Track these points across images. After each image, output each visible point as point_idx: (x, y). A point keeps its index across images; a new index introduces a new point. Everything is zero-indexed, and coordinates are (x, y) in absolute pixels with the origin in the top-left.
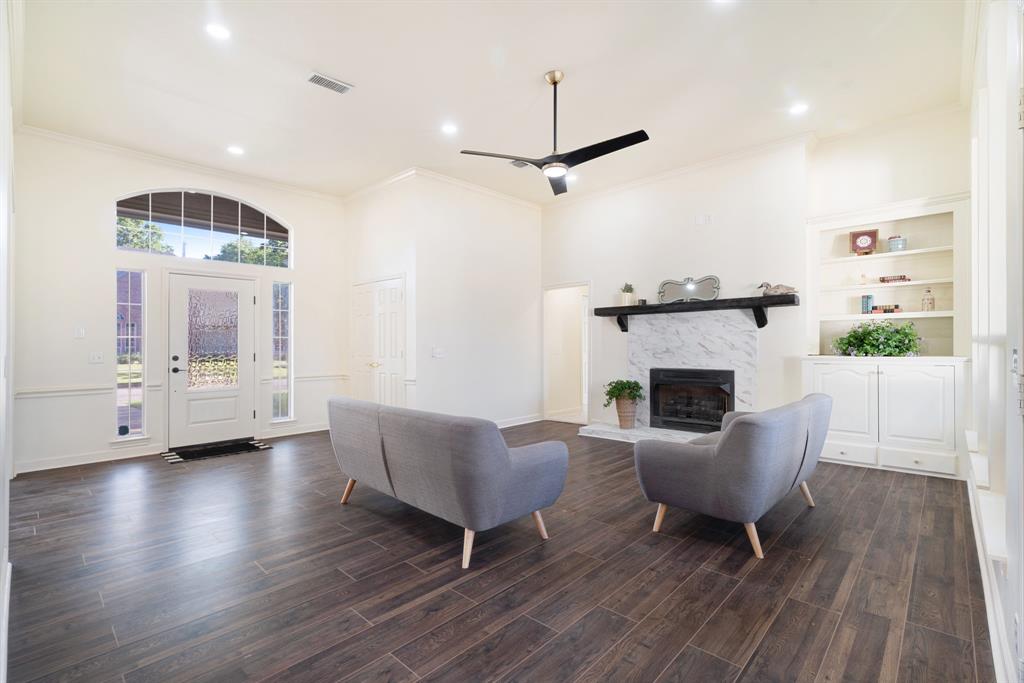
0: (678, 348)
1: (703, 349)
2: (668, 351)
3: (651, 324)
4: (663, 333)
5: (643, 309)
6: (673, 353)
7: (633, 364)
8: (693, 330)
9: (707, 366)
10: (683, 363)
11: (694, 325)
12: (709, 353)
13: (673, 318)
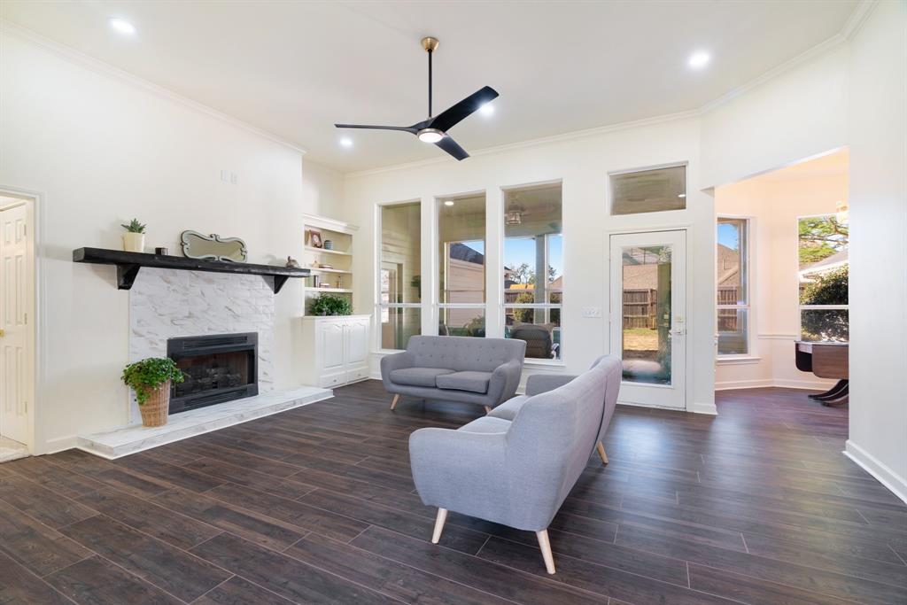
0: (205, 312)
1: (230, 313)
2: (190, 316)
3: (169, 282)
4: (184, 294)
5: (159, 259)
6: (198, 318)
7: (141, 336)
8: (220, 292)
9: (234, 330)
10: (209, 329)
11: (221, 287)
12: (236, 316)
13: (197, 276)
